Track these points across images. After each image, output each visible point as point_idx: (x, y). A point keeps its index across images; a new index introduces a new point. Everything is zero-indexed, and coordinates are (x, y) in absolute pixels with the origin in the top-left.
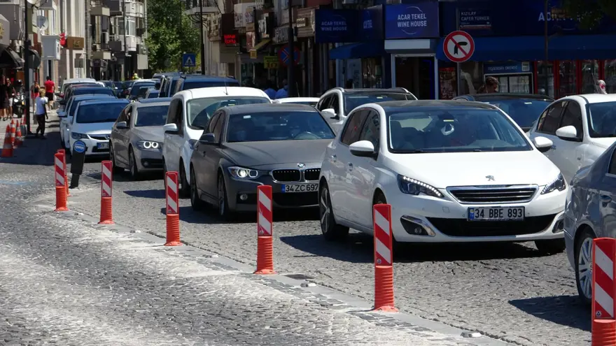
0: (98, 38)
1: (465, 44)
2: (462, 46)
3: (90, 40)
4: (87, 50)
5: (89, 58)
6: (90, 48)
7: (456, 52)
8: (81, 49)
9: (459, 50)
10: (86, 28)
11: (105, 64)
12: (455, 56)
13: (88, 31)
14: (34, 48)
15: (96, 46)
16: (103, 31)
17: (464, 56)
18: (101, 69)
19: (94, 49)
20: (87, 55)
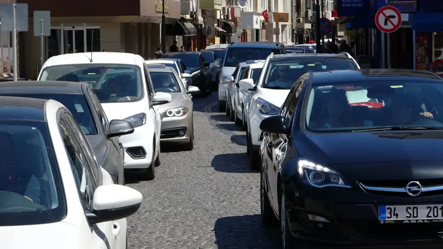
0: (303, 13)
1: (394, 17)
2: (391, 19)
3: (295, 15)
4: (292, 22)
5: (294, 28)
6: (295, 21)
7: (386, 24)
8: (287, 21)
9: (388, 22)
10: (292, 6)
11: (307, 32)
12: (386, 27)
13: (294, 8)
14: (232, 21)
15: (300, 19)
16: (306, 8)
17: (393, 27)
18: (304, 35)
19: (298, 21)
20: (292, 26)
